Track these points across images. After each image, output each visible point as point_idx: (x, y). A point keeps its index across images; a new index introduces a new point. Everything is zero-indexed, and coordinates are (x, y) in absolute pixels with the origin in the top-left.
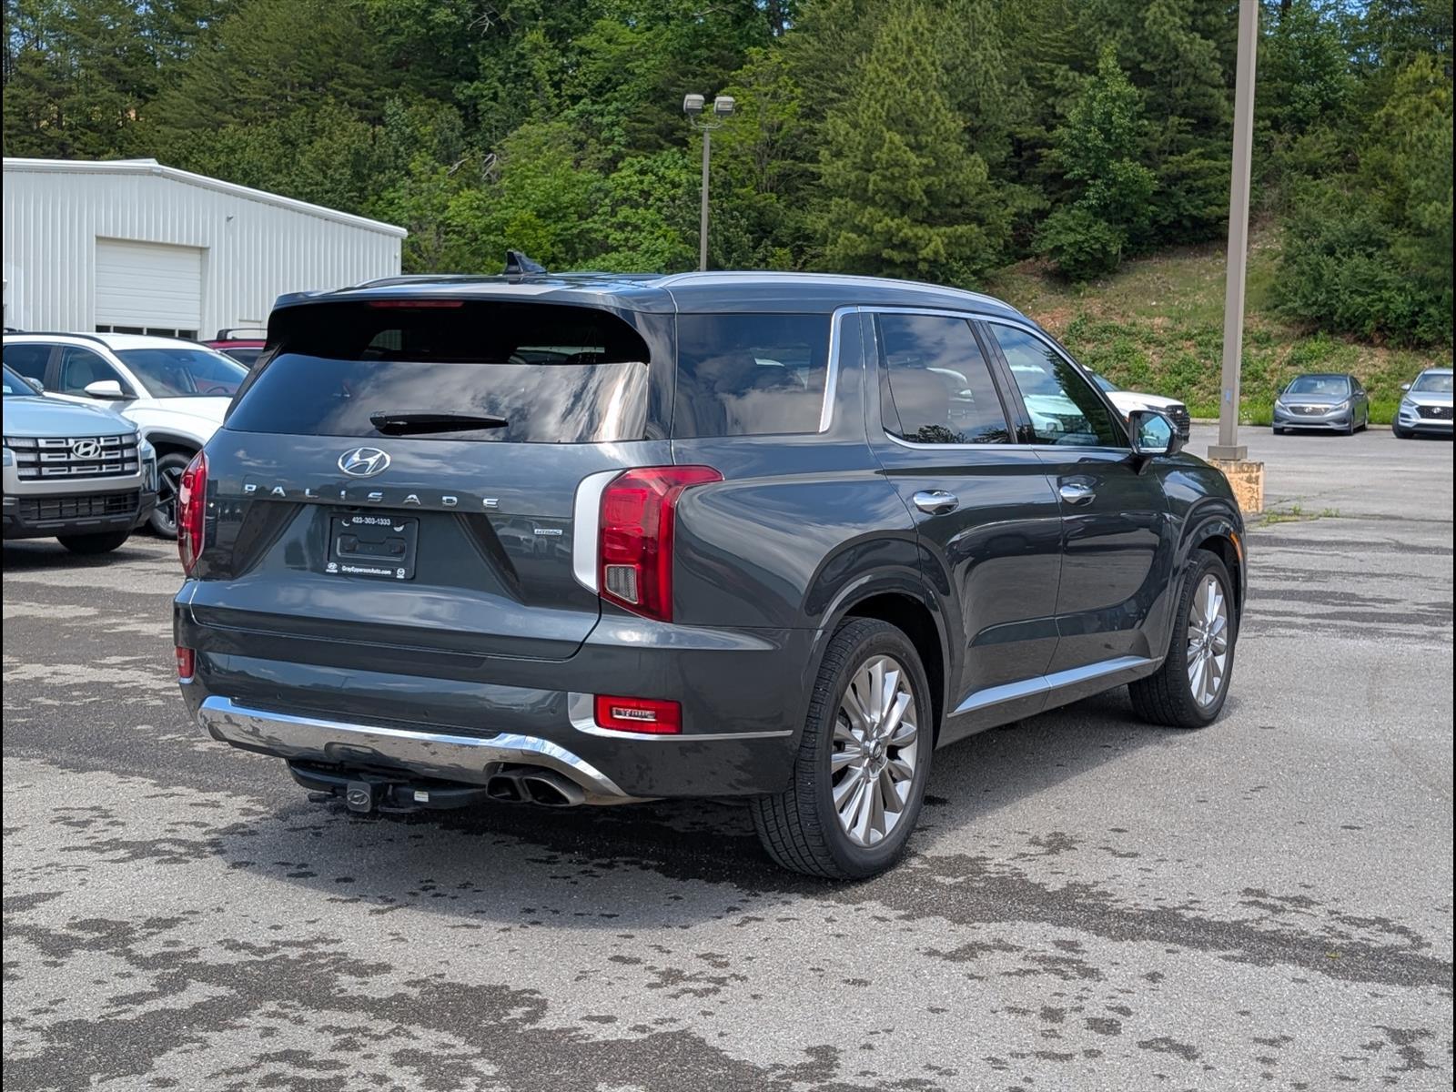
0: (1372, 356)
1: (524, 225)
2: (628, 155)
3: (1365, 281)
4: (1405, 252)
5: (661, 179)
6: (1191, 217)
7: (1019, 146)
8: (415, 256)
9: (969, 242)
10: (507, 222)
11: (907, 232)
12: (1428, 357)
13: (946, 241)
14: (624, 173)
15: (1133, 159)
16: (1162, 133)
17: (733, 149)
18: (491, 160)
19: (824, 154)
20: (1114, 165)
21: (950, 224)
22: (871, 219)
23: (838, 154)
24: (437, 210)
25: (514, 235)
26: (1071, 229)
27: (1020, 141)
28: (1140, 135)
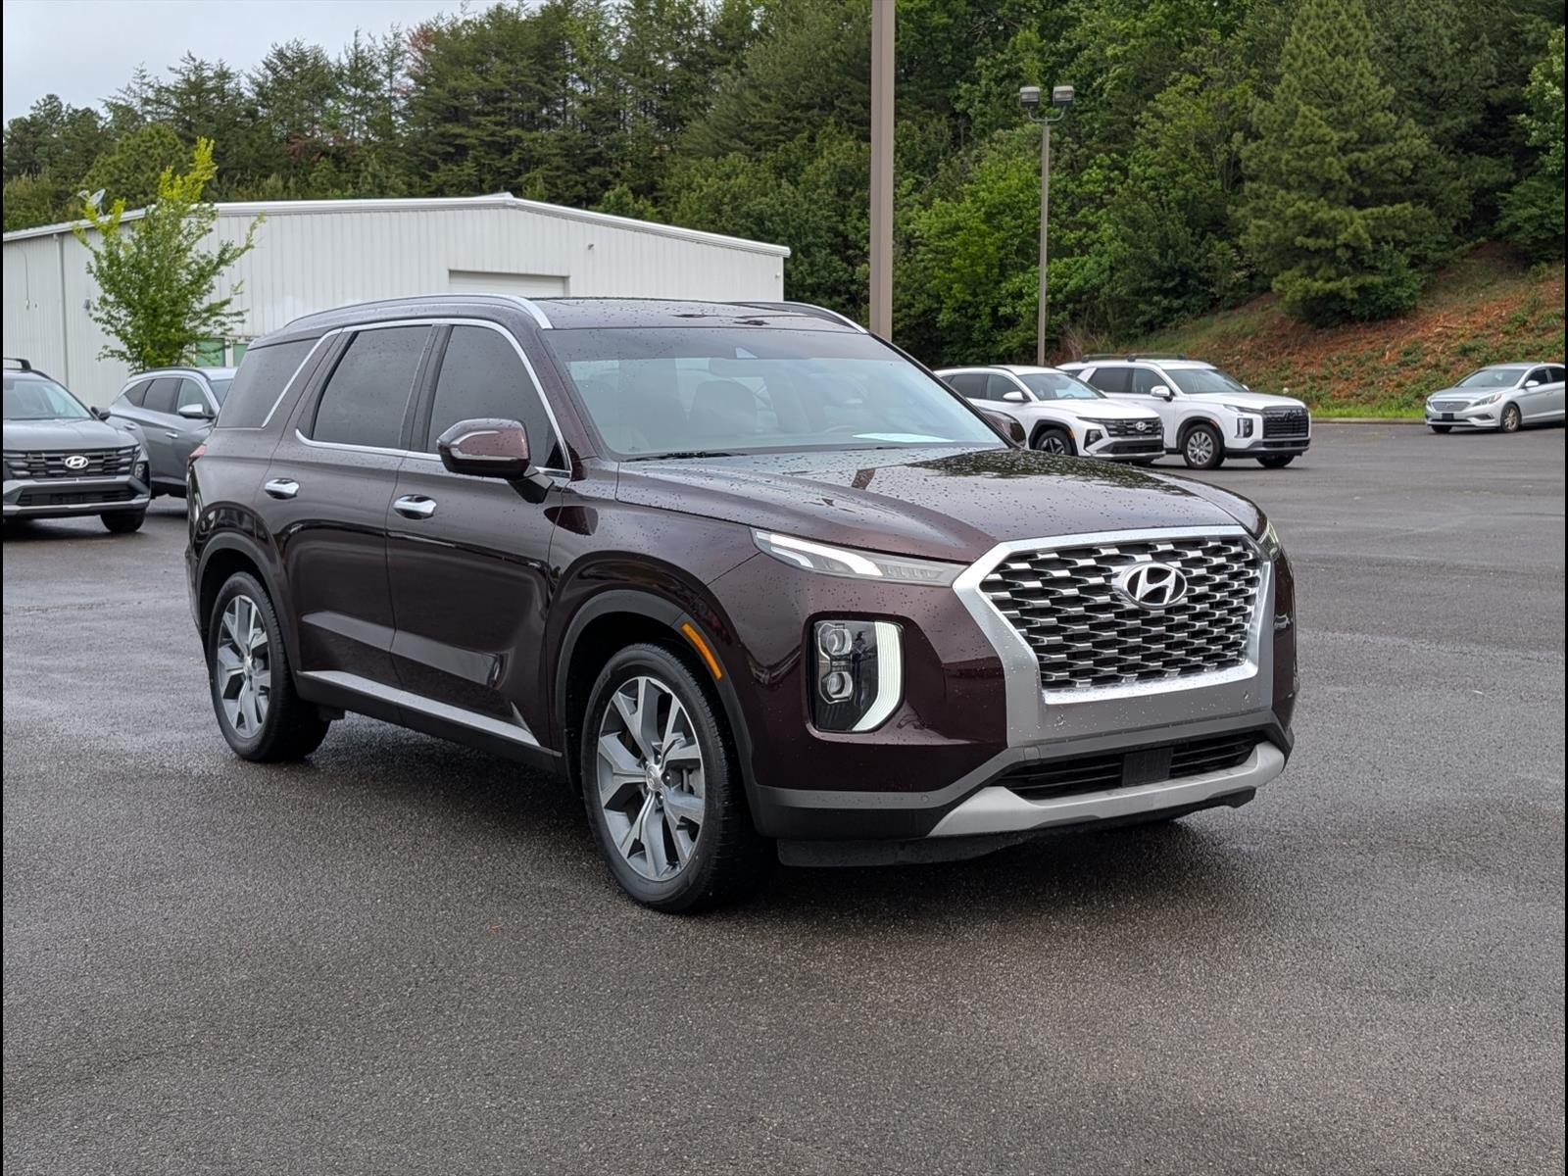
7: (1493, 112)
9: (1406, 224)
11: (1324, 214)
13: (1372, 223)
21: (1378, 202)
22: (1284, 203)
27: (1491, 105)
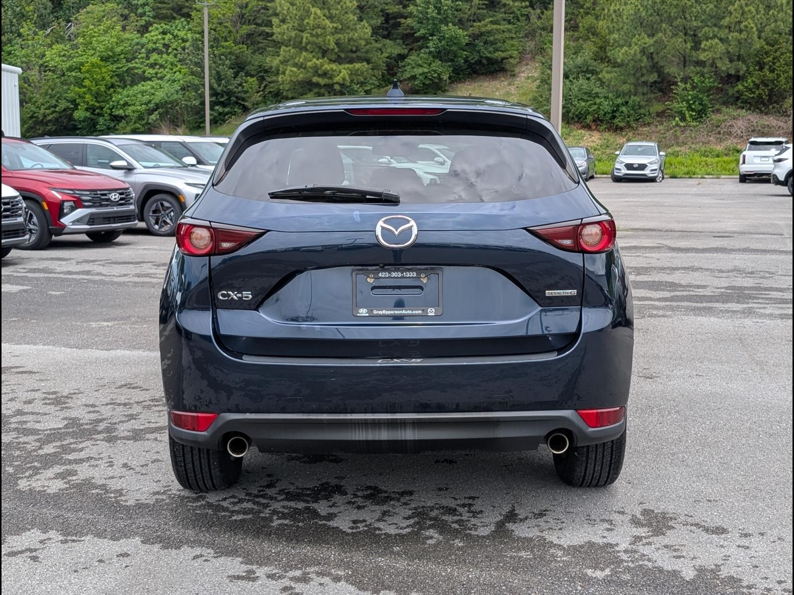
0: (591, 136)
1: (93, 65)
2: (154, 23)
3: (586, 93)
4: (608, 76)
5: (175, 37)
6: (488, 59)
7: (387, 17)
8: (26, 85)
9: (362, 73)
10: (82, 64)
11: (327, 67)
12: (622, 135)
13: (349, 73)
14: (153, 33)
15: (454, 25)
16: (469, 10)
17: (219, 19)
18: (71, 26)
19: (275, 21)
20: (444, 28)
21: (351, 61)
22: (305, 59)
23: (283, 21)
24: (38, 58)
25: (88, 72)
26: (421, 66)
27: (388, 14)
28: (457, 10)
